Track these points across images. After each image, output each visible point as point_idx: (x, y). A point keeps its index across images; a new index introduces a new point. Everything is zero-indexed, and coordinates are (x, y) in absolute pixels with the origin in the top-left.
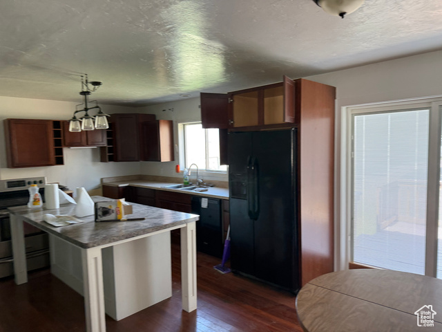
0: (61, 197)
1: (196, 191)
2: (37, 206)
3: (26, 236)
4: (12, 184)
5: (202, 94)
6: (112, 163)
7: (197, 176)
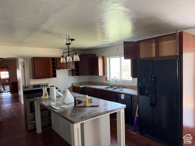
0: (57, 93)
1: (117, 90)
2: (46, 97)
3: (41, 110)
4: (35, 86)
5: (124, 42)
6: (76, 76)
7: (117, 83)
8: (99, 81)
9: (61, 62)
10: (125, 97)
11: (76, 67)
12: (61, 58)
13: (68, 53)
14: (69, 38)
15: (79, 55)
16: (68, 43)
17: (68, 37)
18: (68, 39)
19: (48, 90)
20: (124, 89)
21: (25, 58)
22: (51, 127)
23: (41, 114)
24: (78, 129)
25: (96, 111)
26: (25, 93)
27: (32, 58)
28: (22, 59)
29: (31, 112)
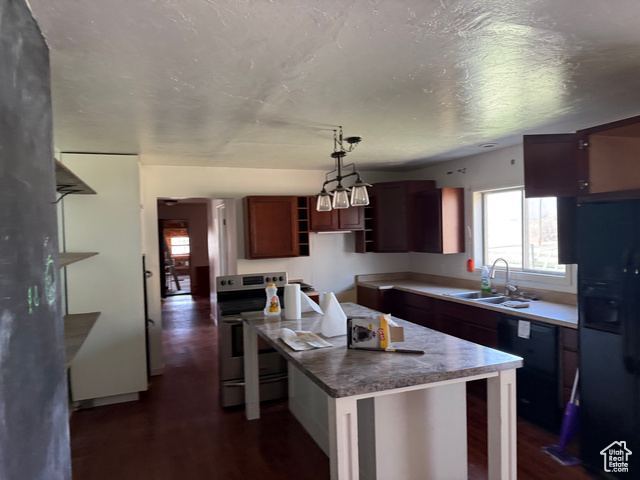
0: (304, 302)
2: (274, 314)
3: (260, 352)
4: (248, 280)
5: (526, 138)
6: (370, 254)
7: (507, 281)
8: (443, 271)
9: (318, 209)
10: (531, 331)
11: (368, 224)
12: (317, 196)
13: (337, 182)
14: (341, 136)
15: (367, 187)
16: (339, 150)
17: (338, 133)
18: (338, 138)
19: (281, 292)
20: (532, 303)
21: (227, 199)
22: (287, 406)
23: (260, 363)
24: (349, 415)
25: (410, 367)
26: (221, 297)
27: (243, 199)
28: (221, 201)
29: (233, 356)
